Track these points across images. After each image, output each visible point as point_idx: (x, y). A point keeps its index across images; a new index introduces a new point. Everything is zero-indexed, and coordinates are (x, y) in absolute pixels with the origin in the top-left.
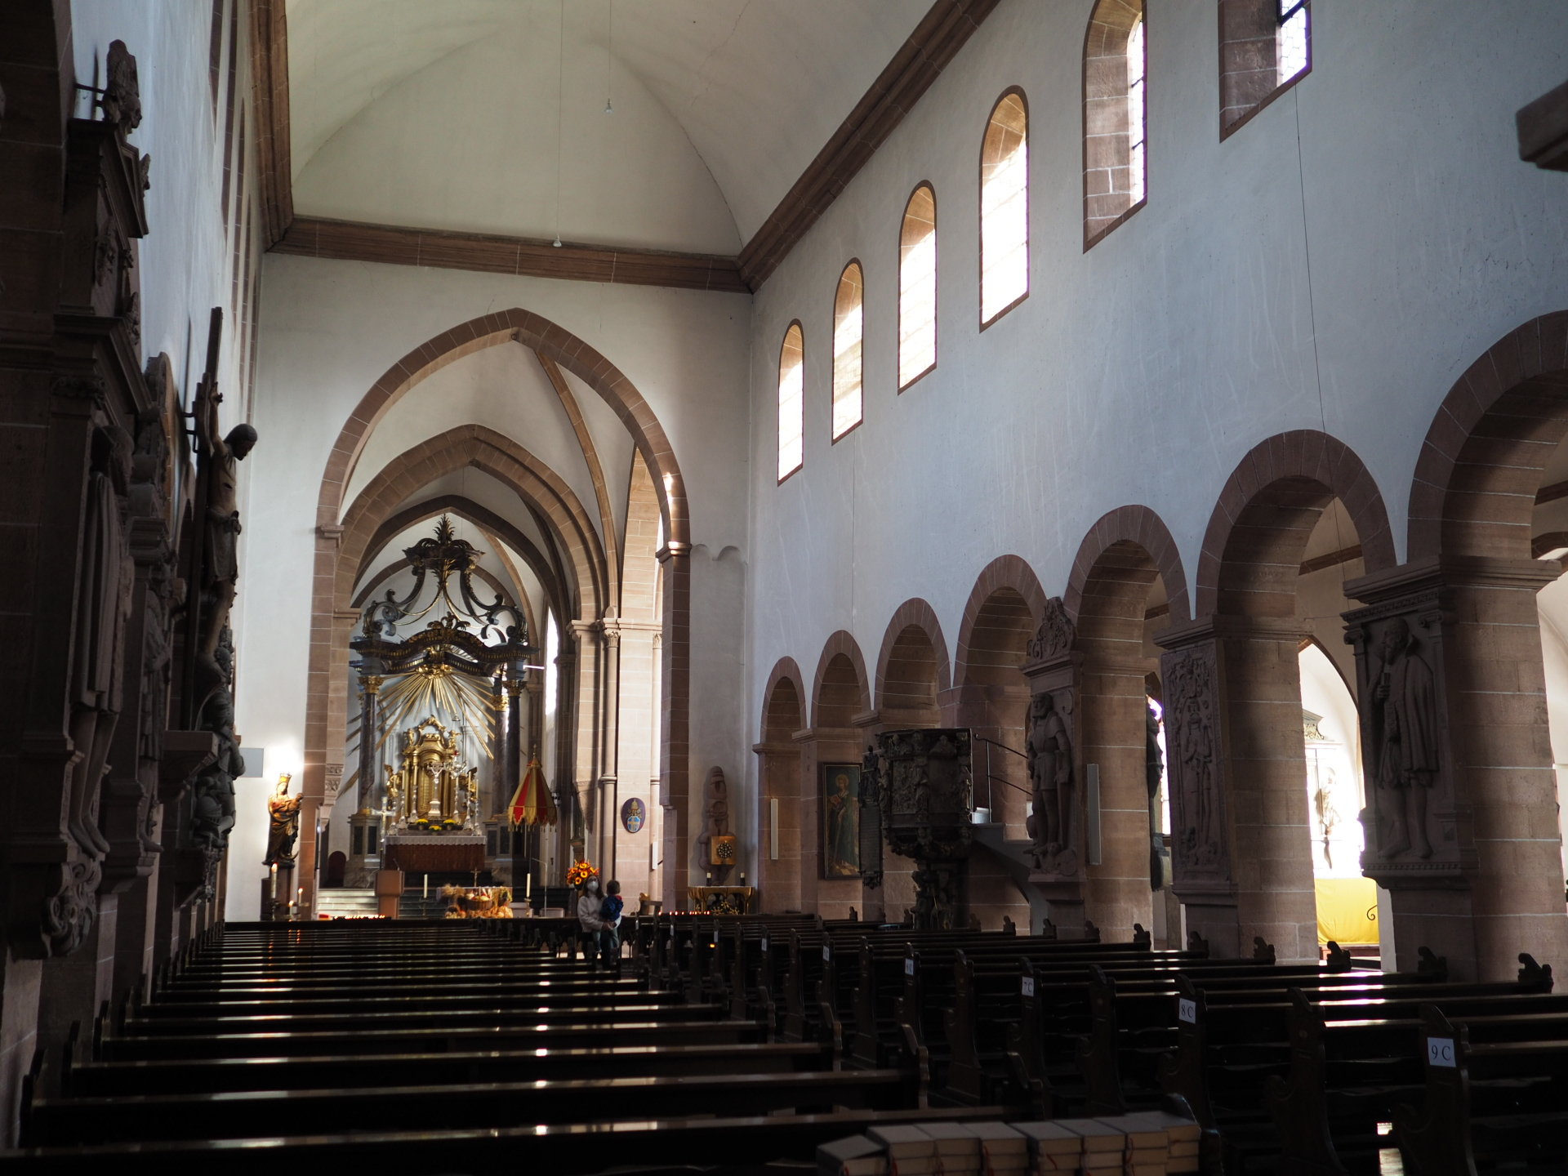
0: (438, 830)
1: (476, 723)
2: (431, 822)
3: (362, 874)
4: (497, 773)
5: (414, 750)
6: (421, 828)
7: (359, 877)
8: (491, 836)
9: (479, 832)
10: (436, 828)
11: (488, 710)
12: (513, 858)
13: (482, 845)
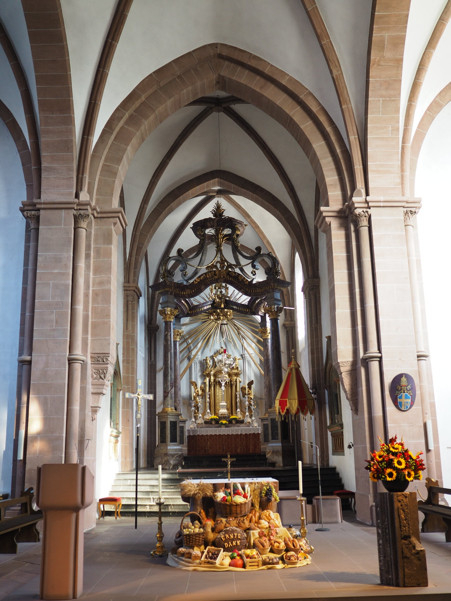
0: (225, 424)
1: (251, 351)
2: (221, 418)
3: (166, 458)
4: (267, 383)
5: (211, 371)
6: (213, 422)
7: (164, 461)
8: (265, 427)
9: (256, 424)
10: (224, 422)
11: (259, 342)
12: (282, 443)
13: (258, 433)
